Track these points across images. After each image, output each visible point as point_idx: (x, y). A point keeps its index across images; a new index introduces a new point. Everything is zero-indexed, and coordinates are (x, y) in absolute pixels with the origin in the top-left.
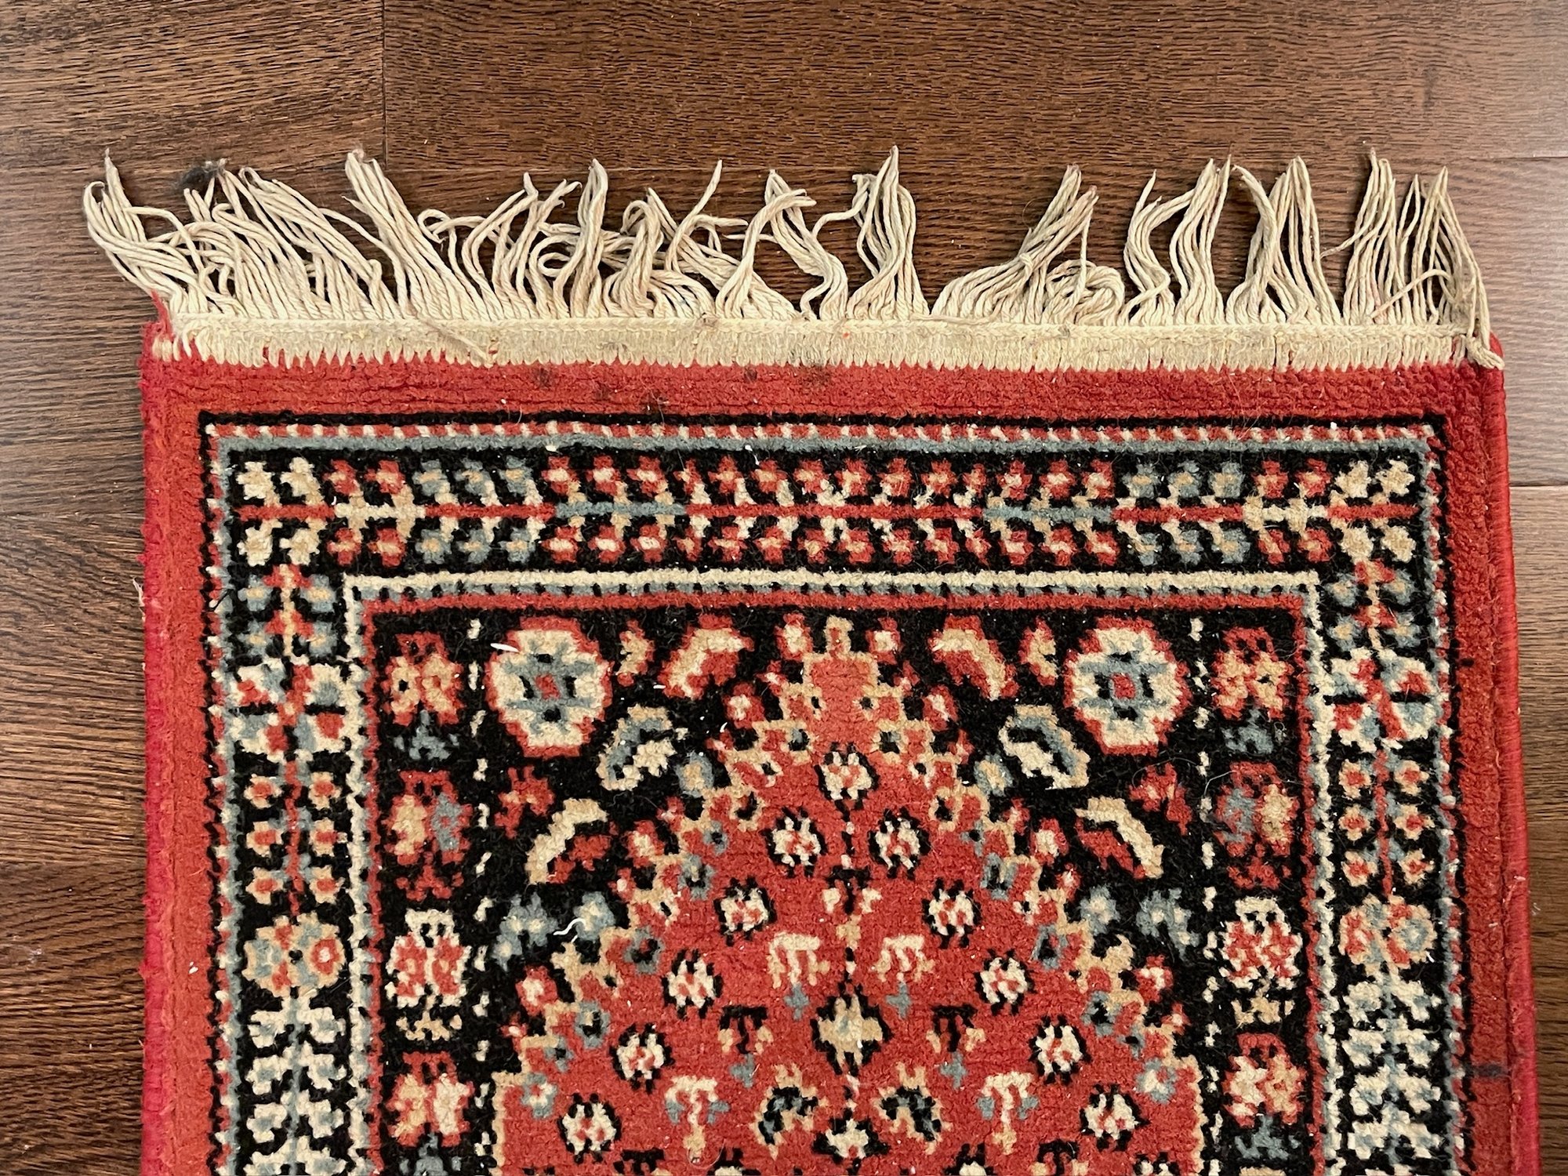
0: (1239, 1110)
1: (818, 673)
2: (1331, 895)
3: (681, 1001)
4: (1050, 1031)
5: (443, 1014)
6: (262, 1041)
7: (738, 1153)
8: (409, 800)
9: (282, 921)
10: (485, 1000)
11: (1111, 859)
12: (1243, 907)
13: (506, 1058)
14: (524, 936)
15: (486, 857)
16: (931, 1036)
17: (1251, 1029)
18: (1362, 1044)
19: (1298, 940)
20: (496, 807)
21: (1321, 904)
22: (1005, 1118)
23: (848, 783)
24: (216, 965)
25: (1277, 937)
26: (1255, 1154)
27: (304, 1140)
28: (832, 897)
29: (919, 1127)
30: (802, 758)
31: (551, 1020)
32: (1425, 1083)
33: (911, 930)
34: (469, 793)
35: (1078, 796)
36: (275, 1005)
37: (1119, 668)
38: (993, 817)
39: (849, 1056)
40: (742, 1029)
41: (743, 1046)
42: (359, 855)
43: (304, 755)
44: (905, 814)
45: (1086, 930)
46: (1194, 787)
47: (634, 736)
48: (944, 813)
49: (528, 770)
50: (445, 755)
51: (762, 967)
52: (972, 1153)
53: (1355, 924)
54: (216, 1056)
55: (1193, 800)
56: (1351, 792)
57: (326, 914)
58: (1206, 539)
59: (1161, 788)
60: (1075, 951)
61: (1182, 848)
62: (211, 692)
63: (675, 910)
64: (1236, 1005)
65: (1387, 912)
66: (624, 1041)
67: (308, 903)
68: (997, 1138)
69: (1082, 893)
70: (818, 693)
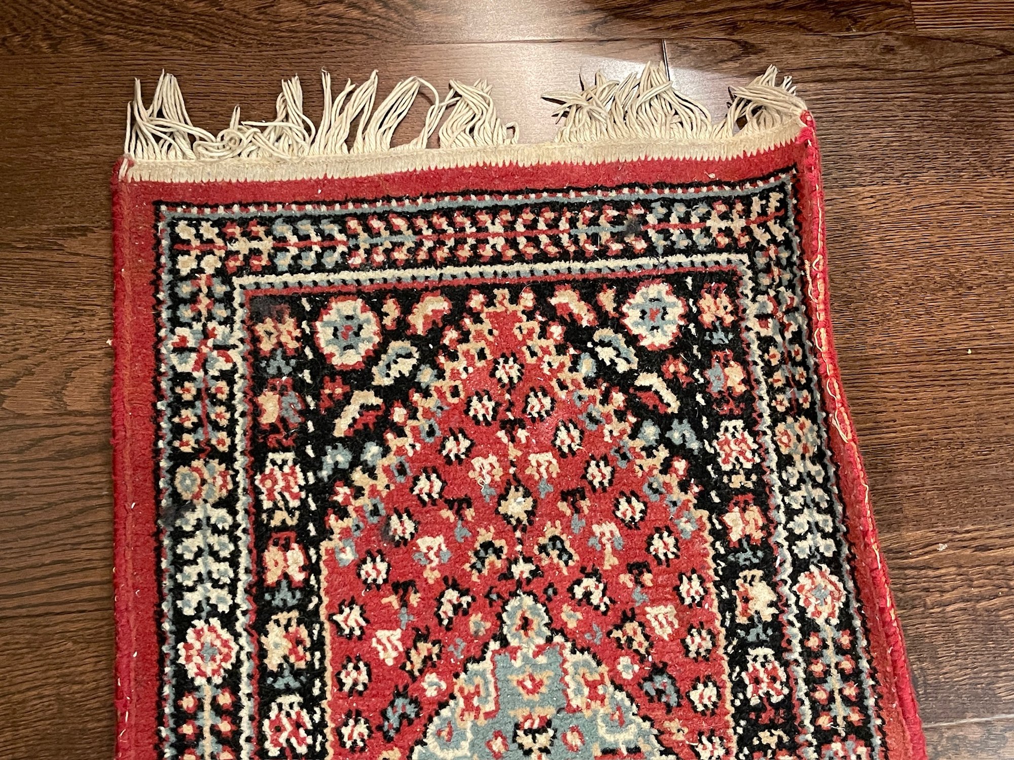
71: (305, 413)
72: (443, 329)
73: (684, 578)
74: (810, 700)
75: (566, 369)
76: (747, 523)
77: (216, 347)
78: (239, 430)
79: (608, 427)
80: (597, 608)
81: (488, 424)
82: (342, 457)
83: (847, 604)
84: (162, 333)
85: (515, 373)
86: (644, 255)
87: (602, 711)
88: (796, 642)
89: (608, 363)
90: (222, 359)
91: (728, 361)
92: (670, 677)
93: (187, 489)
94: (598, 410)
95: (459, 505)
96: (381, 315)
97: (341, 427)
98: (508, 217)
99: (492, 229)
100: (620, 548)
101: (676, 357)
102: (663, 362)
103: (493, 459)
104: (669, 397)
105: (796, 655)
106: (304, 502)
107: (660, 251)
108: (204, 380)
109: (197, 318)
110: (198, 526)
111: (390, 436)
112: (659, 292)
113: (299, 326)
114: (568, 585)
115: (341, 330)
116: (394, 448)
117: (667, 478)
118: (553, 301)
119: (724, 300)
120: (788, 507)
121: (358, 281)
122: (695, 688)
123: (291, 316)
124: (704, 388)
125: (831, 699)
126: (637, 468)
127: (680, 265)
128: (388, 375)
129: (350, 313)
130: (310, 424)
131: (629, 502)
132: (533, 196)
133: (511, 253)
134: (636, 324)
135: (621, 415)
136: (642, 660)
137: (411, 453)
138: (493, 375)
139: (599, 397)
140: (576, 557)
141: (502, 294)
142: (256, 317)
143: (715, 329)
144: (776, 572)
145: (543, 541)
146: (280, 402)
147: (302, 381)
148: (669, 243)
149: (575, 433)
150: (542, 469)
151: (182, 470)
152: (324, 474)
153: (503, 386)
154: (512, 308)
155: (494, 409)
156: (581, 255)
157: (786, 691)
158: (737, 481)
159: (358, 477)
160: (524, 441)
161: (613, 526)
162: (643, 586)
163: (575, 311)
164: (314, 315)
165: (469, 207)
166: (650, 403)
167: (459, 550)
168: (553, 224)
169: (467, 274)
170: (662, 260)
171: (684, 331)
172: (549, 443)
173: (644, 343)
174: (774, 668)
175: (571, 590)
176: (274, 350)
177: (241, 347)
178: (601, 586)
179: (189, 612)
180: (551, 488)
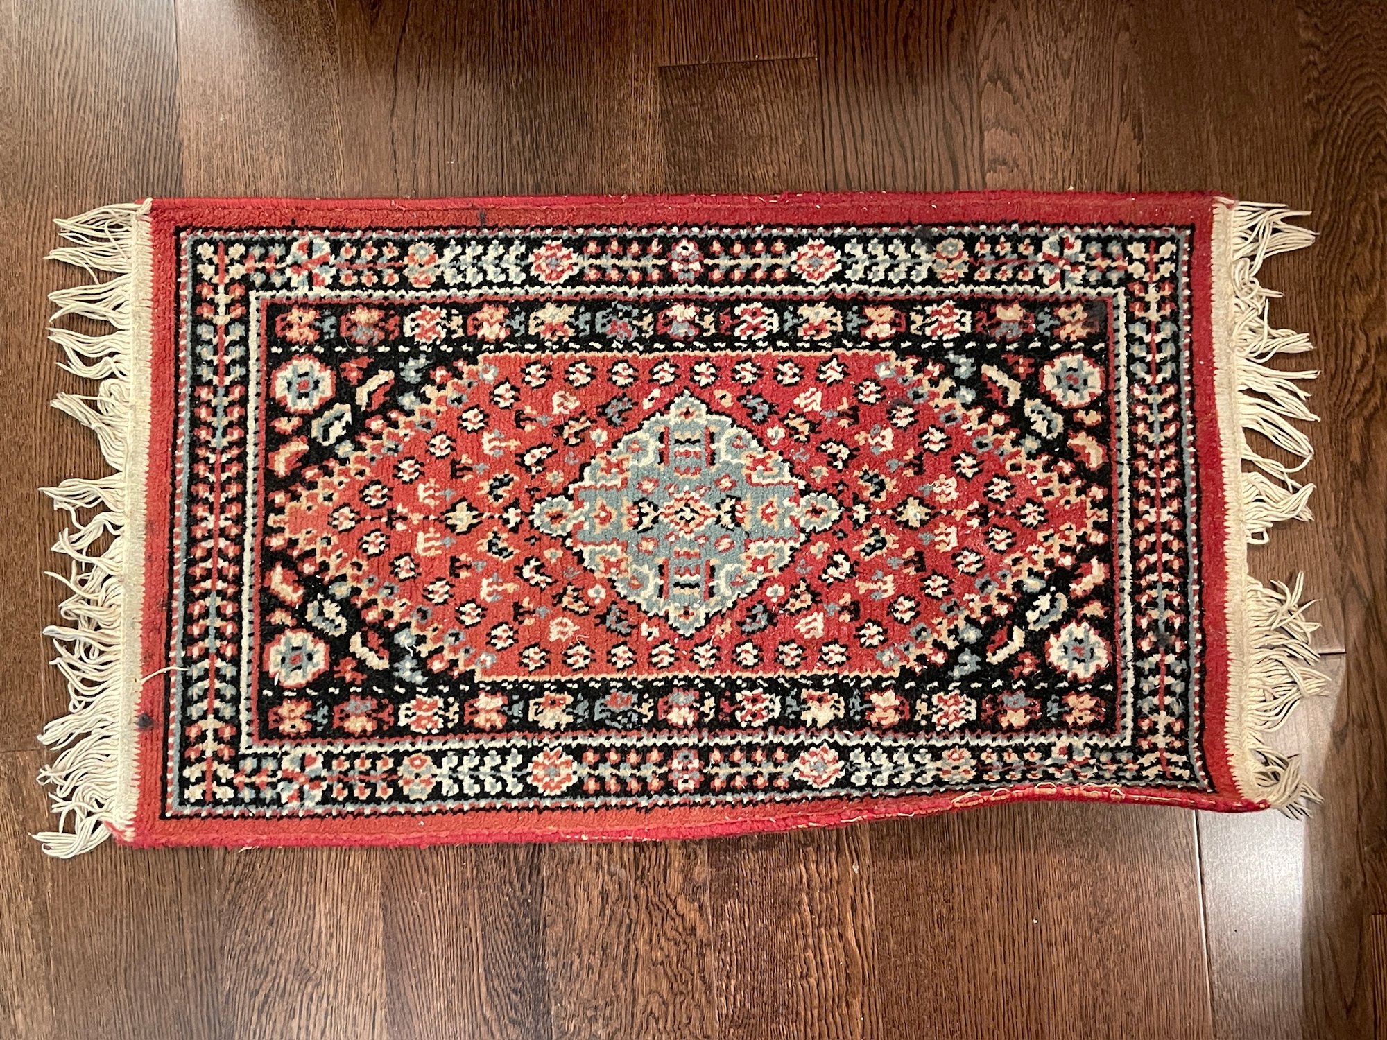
0: (503, 335)
1: (294, 531)
2: (403, 292)
3: (446, 596)
4: (464, 424)
5: (447, 706)
6: (456, 790)
7: (517, 568)
8: (346, 724)
9: (401, 783)
10: (441, 687)
11: (385, 395)
12: (408, 333)
13: (468, 677)
14: (413, 670)
15: (375, 688)
16: (465, 479)
17: (465, 331)
18: (473, 277)
19: (423, 307)
20: (352, 684)
21: (407, 297)
22: (503, 445)
23: (347, 518)
24: (420, 813)
25: (422, 317)
26: (523, 327)
27: (502, 768)
28: (400, 526)
29: (507, 484)
30: (334, 540)
31: (452, 656)
32: (490, 247)
33: (416, 489)
34: (345, 697)
35: (355, 409)
36: (440, 784)
37: (295, 387)
38: (364, 450)
39: (474, 517)
40: (460, 567)
41: (468, 567)
42: (372, 748)
43: (324, 773)
44: (362, 492)
45: (418, 407)
46: (352, 355)
47: (321, 619)
48: (362, 473)
49: (336, 669)
50: (326, 707)
51: (432, 559)
52: (519, 459)
53: (417, 280)
54: (461, 810)
55: (357, 355)
56: (355, 279)
57: (398, 763)
58: (233, 343)
59: (352, 370)
60: (427, 413)
61: (380, 361)
62: (292, 816)
63: (404, 600)
64: (454, 336)
65: (411, 265)
66: (463, 622)
67: (393, 771)
68: (512, 448)
69: (401, 409)
70: (304, 531)
71: (1004, 341)
72: (1072, 461)
73: (843, 650)
74: (734, 746)
75: (1031, 566)
76: (885, 710)
77: (1063, 272)
78: (992, 288)
79: (977, 598)
80: (825, 572)
81: (986, 494)
82: (964, 371)
83: (810, 788)
84: (1077, 229)
85: (1029, 520)
86: (1135, 646)
87: (744, 568)
88: (782, 739)
89: (1035, 603)
90: (1052, 276)
91: (1030, 713)
92: (765, 627)
93: (945, 248)
94: (993, 590)
95: (917, 465)
96: (1087, 409)
97: (990, 371)
98: (1175, 527)
99: (1164, 512)
100: (873, 596)
101: (1038, 666)
102: (1034, 653)
103: (954, 495)
104: (1002, 655)
105: (771, 737)
106: (929, 339)
107: (1139, 664)
108: (1034, 262)
109: (1089, 257)
110: (914, 256)
111: (980, 410)
112: (1099, 658)
113: (1080, 339)
114: (845, 550)
115: (1075, 375)
116: (969, 413)
117: (929, 645)
118: (1094, 561)
119: (1089, 718)
120: (895, 750)
121: (1118, 391)
122: (754, 647)
123: (1089, 334)
124: (1007, 688)
125: (733, 765)
126: (939, 620)
127: (1125, 680)
128: (1033, 412)
129: (1089, 383)
130: (994, 345)
131: (911, 609)
132: (1195, 551)
133: (1141, 527)
134: (1070, 634)
135: (987, 610)
136: (781, 606)
137: (964, 427)
138: (1029, 500)
139: (1004, 593)
140: (867, 558)
141: (1103, 515)
142: (1088, 305)
143: (1061, 706)
144: (840, 730)
145: (883, 532)
146: (1014, 321)
147: (1032, 341)
148: (1147, 672)
149: (973, 569)
150: (943, 537)
151: (961, 244)
152: (951, 356)
153: (1019, 510)
154: (1090, 524)
155: (998, 500)
156: (1137, 590)
157: (744, 725)
158: (922, 707)
159: (947, 383)
160: (969, 523)
161: (891, 592)
162: (840, 613)
163: (1084, 580)
164: (1088, 353)
165: (1185, 492)
166: (996, 638)
167: (879, 462)
168: (1167, 567)
169: (1122, 486)
170: (1130, 665)
171: (1062, 676)
172: (965, 545)
173: (1052, 638)
174: (763, 717)
175: (841, 552)
176: (1058, 318)
177: (1063, 292)
178: (842, 577)
179: (847, 248)
180: (926, 543)
